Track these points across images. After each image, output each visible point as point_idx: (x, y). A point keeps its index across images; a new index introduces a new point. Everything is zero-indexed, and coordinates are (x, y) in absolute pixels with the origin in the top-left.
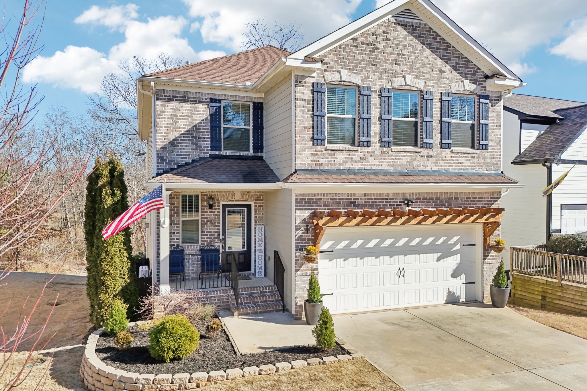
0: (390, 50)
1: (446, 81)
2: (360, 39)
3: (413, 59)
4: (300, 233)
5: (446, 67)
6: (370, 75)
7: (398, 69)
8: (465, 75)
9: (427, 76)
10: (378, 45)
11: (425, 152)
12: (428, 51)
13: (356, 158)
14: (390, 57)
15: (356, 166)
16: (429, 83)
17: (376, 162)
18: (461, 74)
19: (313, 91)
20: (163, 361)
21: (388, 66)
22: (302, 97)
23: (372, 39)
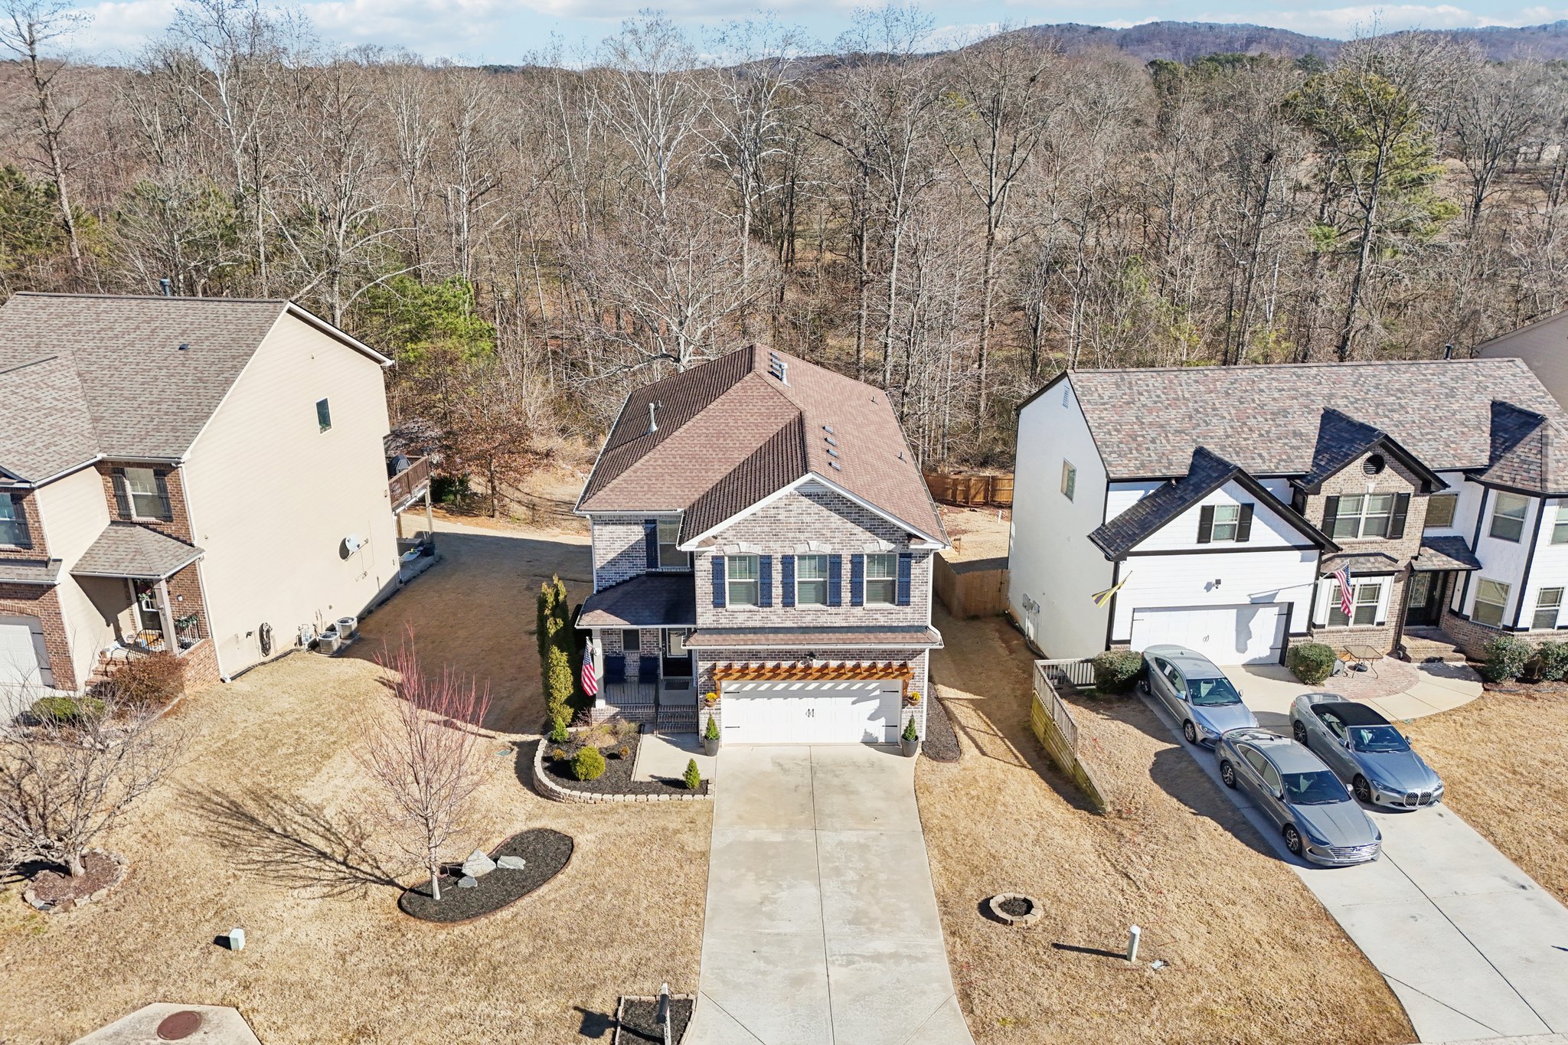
0: (792, 520)
1: (859, 543)
2: (760, 514)
3: (818, 525)
4: (703, 680)
5: (858, 530)
6: (771, 544)
7: (802, 537)
8: (883, 536)
9: (835, 540)
10: (780, 517)
11: (832, 610)
12: (838, 517)
13: (758, 617)
14: (793, 526)
15: (758, 624)
16: (837, 546)
17: (779, 620)
18: (877, 535)
19: (713, 563)
20: (578, 780)
21: (790, 535)
22: (702, 568)
23: (772, 512)
